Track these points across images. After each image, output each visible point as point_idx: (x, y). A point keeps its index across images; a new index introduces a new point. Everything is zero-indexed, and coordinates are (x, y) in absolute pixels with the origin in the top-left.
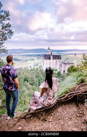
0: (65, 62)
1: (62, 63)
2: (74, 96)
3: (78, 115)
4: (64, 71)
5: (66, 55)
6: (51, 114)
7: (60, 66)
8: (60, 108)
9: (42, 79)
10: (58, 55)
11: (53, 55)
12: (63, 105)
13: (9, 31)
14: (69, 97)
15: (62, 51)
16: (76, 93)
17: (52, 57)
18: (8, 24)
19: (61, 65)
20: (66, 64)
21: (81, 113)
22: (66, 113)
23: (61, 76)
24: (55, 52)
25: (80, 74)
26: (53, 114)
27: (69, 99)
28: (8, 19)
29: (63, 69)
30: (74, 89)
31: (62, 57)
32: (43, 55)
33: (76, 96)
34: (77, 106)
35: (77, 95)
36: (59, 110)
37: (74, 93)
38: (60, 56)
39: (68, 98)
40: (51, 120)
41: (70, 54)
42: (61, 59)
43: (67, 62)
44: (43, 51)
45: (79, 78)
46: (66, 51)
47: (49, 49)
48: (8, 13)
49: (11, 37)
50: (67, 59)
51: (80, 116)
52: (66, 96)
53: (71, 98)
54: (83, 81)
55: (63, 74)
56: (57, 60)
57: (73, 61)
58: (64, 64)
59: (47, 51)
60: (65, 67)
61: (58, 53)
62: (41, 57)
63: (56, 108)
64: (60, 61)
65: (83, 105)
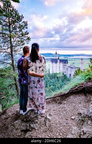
0: (71, 66)
1: (69, 67)
2: (83, 88)
3: (86, 101)
4: (70, 75)
5: (72, 59)
8: (72, 96)
9: (49, 81)
10: (64, 60)
11: (60, 59)
12: (74, 94)
13: (27, 38)
14: (79, 89)
15: (69, 56)
16: (84, 86)
17: (58, 61)
18: (26, 32)
19: (68, 69)
20: (72, 68)
21: (89, 100)
22: (76, 99)
23: (67, 80)
26: (66, 99)
28: (26, 28)
29: (69, 73)
30: (83, 84)
32: (51, 59)
34: (85, 95)
35: (86, 87)
36: (71, 97)
37: (83, 86)
38: (67, 60)
41: (76, 59)
42: (67, 63)
43: (73, 67)
44: (50, 56)
45: (87, 77)
46: (73, 56)
47: (56, 53)
48: (27, 23)
49: (29, 42)
50: (74, 63)
51: (87, 102)
56: (63, 64)
57: (79, 65)
58: (70, 68)
59: (54, 55)
60: (71, 71)
61: (65, 58)
62: (49, 61)
63: (69, 96)
64: (67, 65)
65: (90, 95)
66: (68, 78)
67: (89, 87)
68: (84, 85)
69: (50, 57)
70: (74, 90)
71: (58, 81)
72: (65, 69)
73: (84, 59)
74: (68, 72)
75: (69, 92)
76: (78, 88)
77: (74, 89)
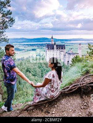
0: (69, 52)
1: (66, 53)
3: (82, 107)
4: (68, 61)
5: (70, 44)
6: (54, 106)
8: (63, 100)
9: (45, 70)
10: (61, 45)
11: (56, 44)
12: (67, 97)
14: (73, 89)
15: (66, 40)
16: (80, 85)
17: (55, 46)
19: (65, 55)
20: (70, 54)
21: (86, 105)
22: (69, 105)
24: (58, 41)
25: (84, 65)
26: (56, 106)
27: (73, 90)
28: (9, 6)
30: (78, 80)
31: (66, 46)
32: (46, 45)
33: (80, 88)
34: (82, 97)
35: (82, 86)
36: (62, 102)
38: (64, 45)
39: (72, 90)
40: (54, 112)
41: (74, 44)
42: (65, 48)
43: (71, 52)
44: (46, 40)
45: (84, 69)
46: (70, 41)
47: (52, 38)
50: (71, 49)
51: (84, 108)
52: (70, 88)
53: (75, 90)
54: (87, 72)
55: (67, 64)
56: (60, 50)
57: (78, 51)
58: (68, 54)
59: (50, 40)
60: (69, 57)
61: (62, 43)
62: (44, 47)
63: (60, 100)
64: (64, 50)
65: (87, 97)
66: (66, 66)
67: (86, 86)
69: (45, 43)
72: (63, 55)
73: (82, 44)
74: (66, 59)
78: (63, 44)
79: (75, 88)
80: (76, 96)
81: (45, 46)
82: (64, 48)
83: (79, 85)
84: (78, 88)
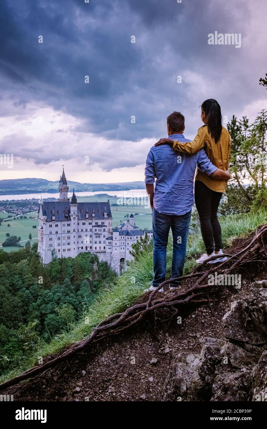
0: (124, 228)
1: (116, 230)
4: (122, 260)
6: (80, 374)
7: (107, 241)
8: (105, 354)
9: (36, 297)
10: (96, 204)
11: (78, 201)
12: (116, 345)
14: (132, 320)
16: (150, 305)
17: (74, 209)
19: (111, 238)
20: (128, 234)
24: (86, 190)
26: (84, 372)
27: (132, 323)
29: (117, 253)
31: (112, 208)
32: (42, 203)
33: (149, 314)
34: (155, 339)
35: (154, 309)
36: (102, 359)
37: (144, 307)
38: (107, 204)
39: (129, 322)
40: (78, 389)
42: (109, 215)
43: (130, 229)
44: (40, 189)
46: (128, 189)
47: (63, 180)
50: (132, 216)
52: (121, 318)
53: (135, 321)
55: (118, 270)
56: (94, 221)
58: (121, 233)
59: (55, 187)
60: (125, 246)
61: (100, 195)
62: (34, 210)
63: (95, 355)
64: (106, 222)
65: (169, 336)
67: (164, 306)
68: (147, 303)
70: (114, 327)
71: (77, 290)
72: (102, 239)
74: (114, 252)
75: (94, 337)
76: (126, 316)
77: (114, 324)
78: (105, 200)
79: (137, 317)
80: (139, 339)
81: (36, 208)
82: (106, 214)
83: (148, 305)
84: (143, 315)
